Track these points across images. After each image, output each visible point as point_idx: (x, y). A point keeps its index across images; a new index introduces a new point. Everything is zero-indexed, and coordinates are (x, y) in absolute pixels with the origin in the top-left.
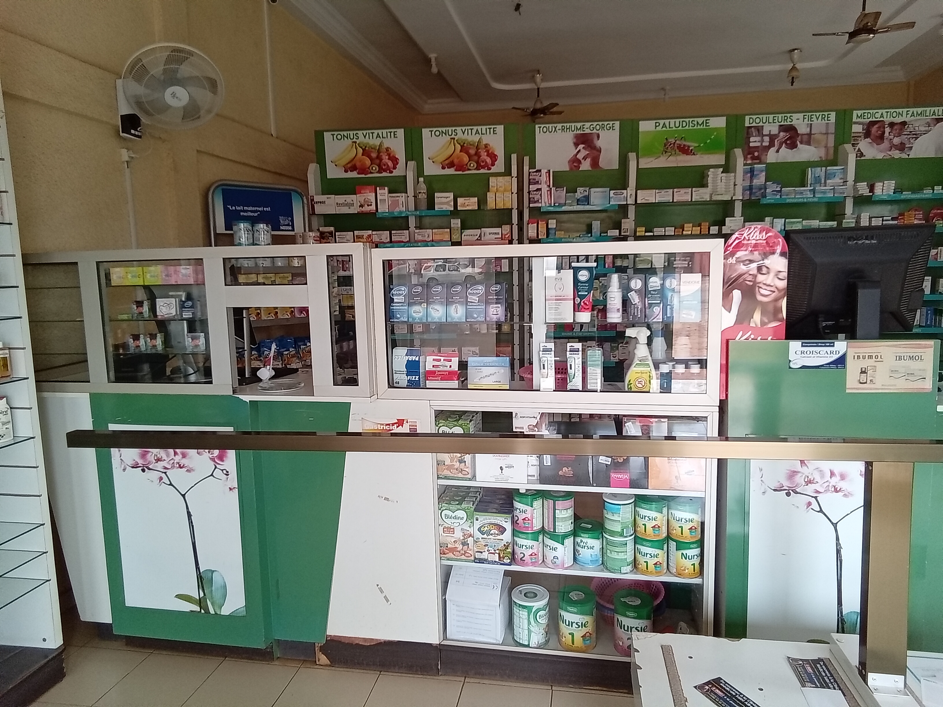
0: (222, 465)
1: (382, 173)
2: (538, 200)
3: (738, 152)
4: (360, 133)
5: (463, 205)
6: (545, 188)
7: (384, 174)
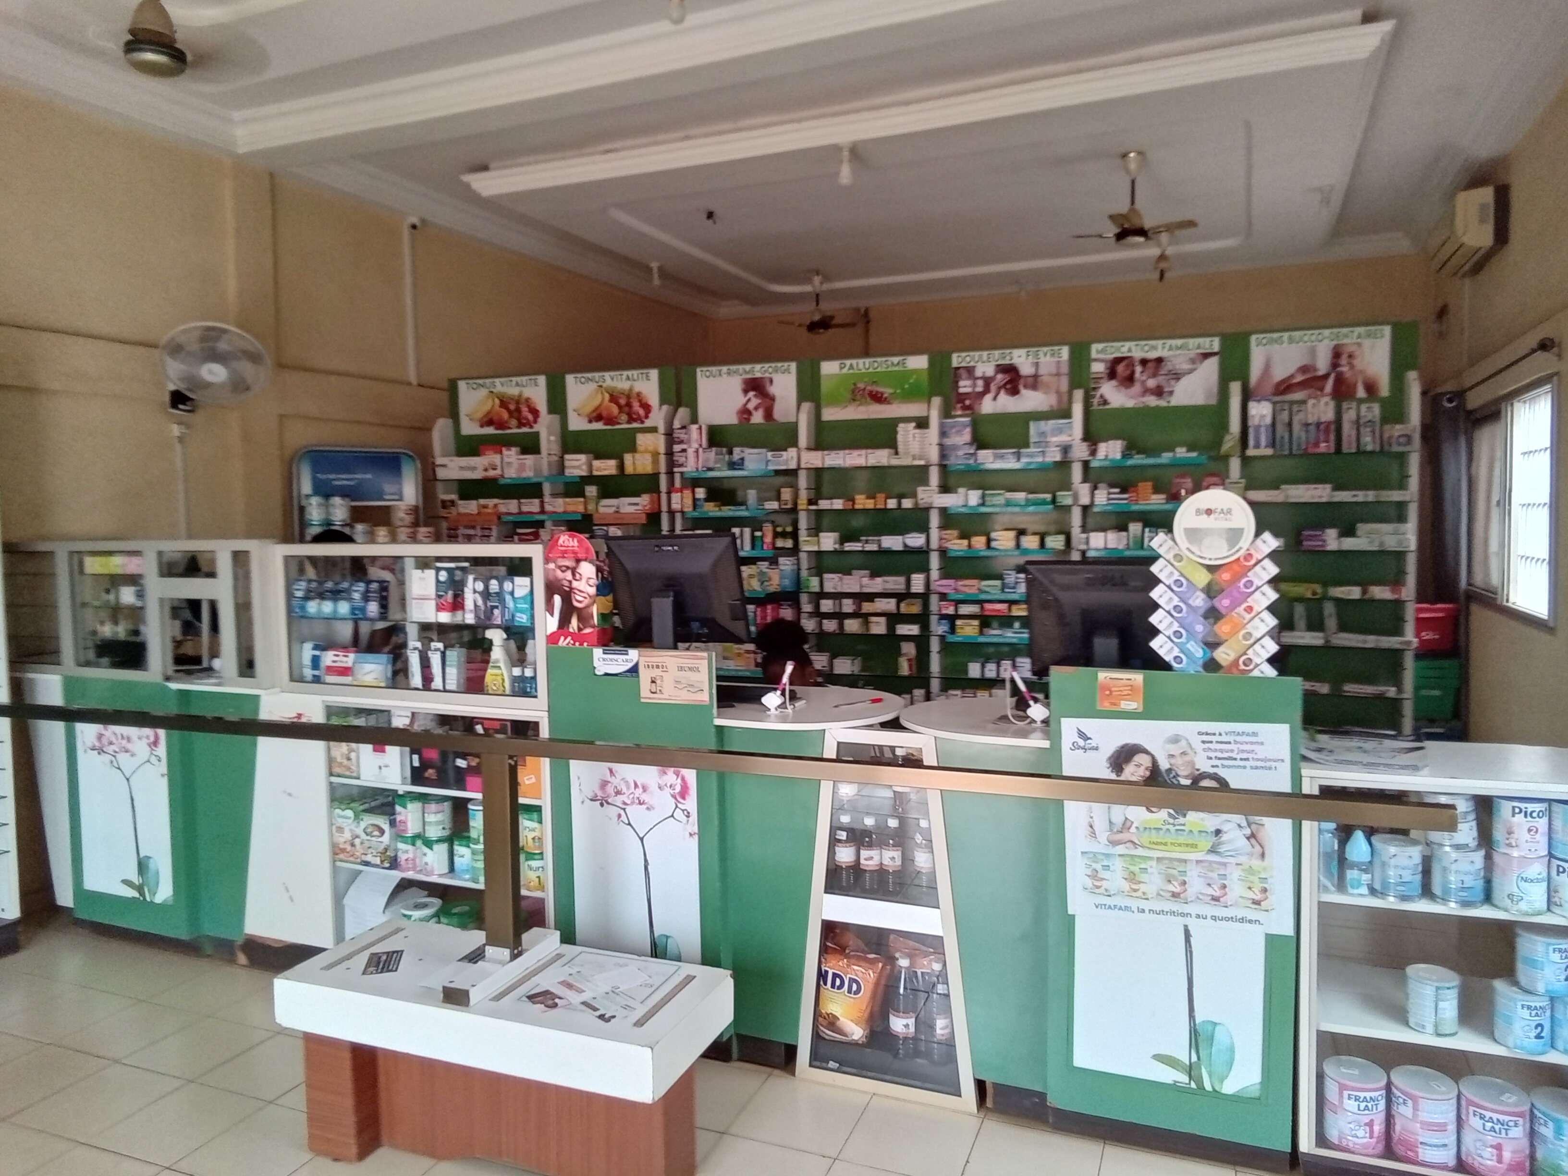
0: (155, 751)
1: (518, 428)
3: (937, 401)
4: (497, 381)
5: (599, 469)
7: (525, 430)
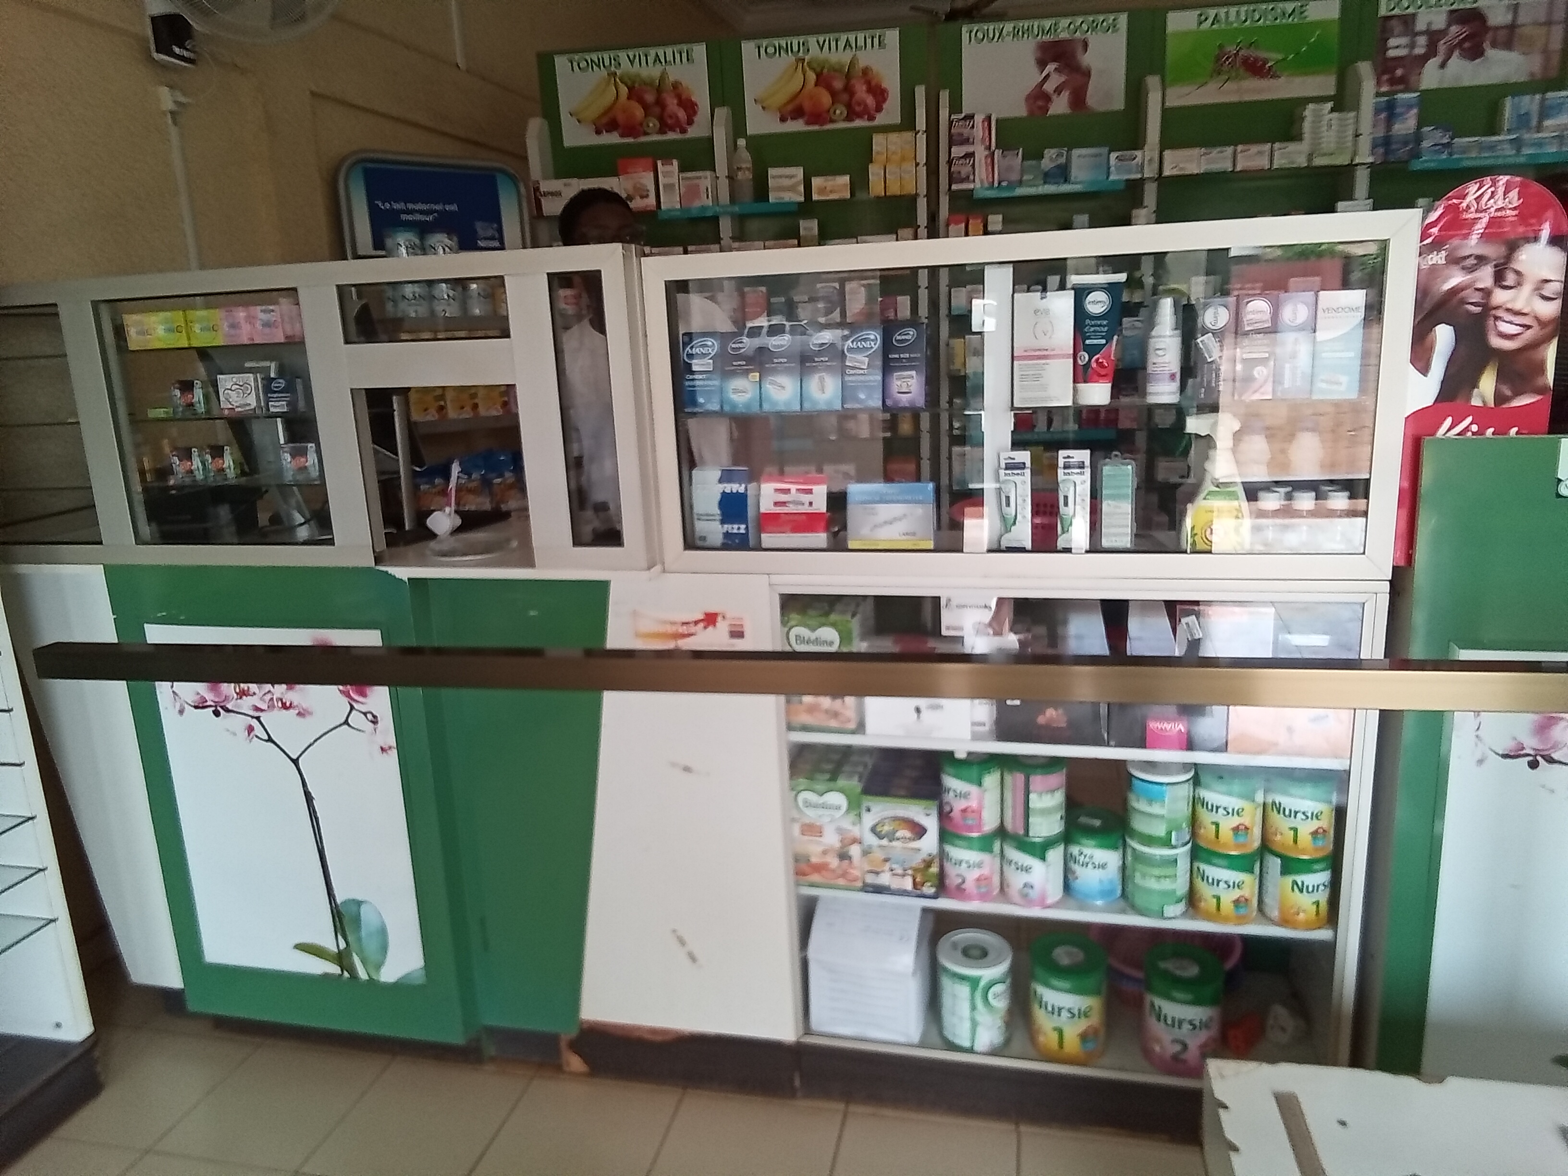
0: (362, 703)
1: (665, 133)
2: (968, 177)
3: (1365, 68)
4: (622, 54)
5: (822, 191)
6: (980, 153)
7: (671, 136)
